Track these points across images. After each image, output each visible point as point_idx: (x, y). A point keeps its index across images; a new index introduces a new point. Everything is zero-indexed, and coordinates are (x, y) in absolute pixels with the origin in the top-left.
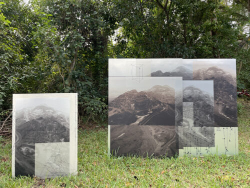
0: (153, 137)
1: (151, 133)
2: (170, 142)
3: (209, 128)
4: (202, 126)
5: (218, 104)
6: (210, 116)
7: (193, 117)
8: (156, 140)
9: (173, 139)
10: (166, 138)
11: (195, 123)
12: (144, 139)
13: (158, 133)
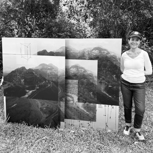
0: (39, 110)
1: (38, 106)
2: (53, 115)
4: (85, 102)
5: (101, 83)
6: (92, 94)
8: (41, 113)
10: (50, 111)
11: (79, 99)
12: (32, 110)
13: (44, 106)
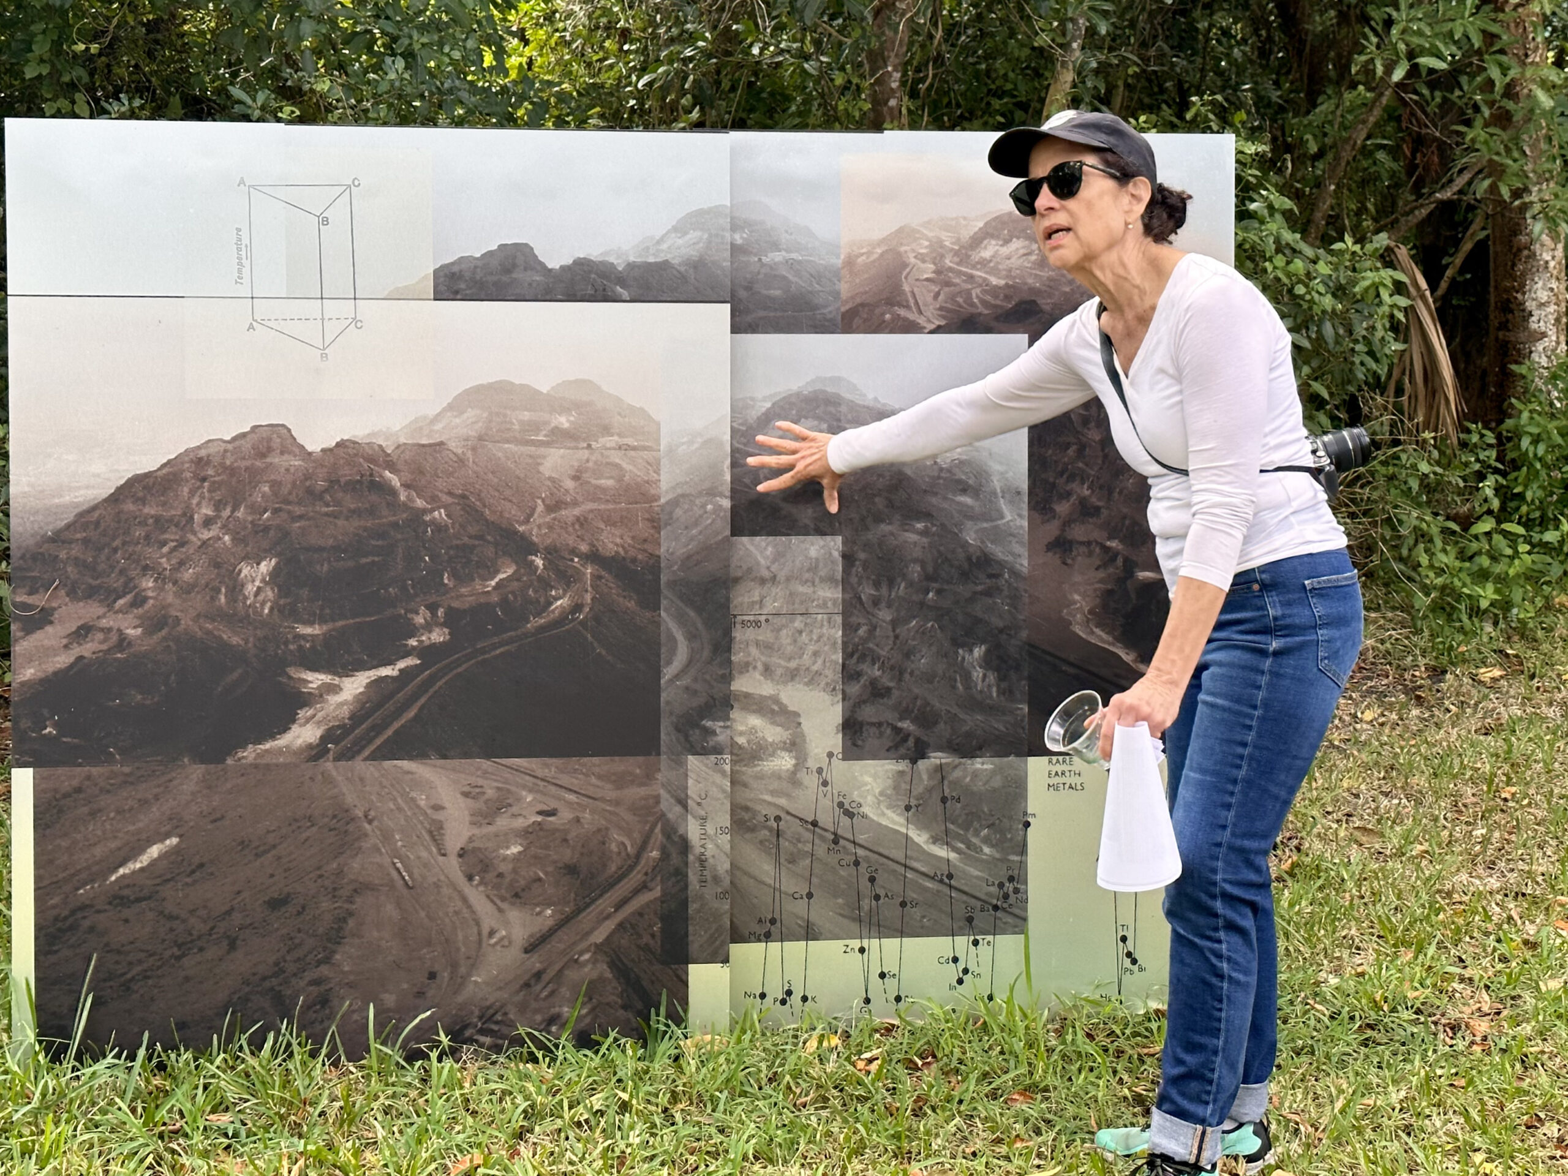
0: (453, 867)
1: (436, 832)
3: (983, 765)
4: (919, 753)
5: (1061, 546)
6: (987, 662)
7: (833, 674)
9: (635, 878)
10: (571, 870)
11: (851, 727)
13: (503, 822)
